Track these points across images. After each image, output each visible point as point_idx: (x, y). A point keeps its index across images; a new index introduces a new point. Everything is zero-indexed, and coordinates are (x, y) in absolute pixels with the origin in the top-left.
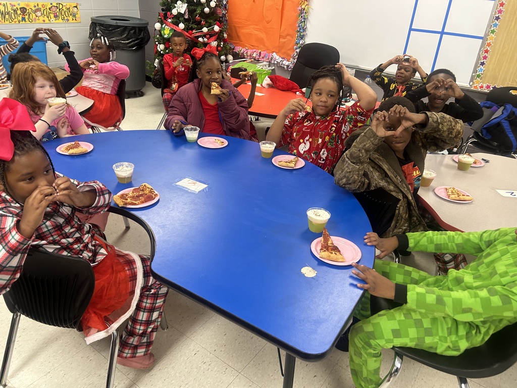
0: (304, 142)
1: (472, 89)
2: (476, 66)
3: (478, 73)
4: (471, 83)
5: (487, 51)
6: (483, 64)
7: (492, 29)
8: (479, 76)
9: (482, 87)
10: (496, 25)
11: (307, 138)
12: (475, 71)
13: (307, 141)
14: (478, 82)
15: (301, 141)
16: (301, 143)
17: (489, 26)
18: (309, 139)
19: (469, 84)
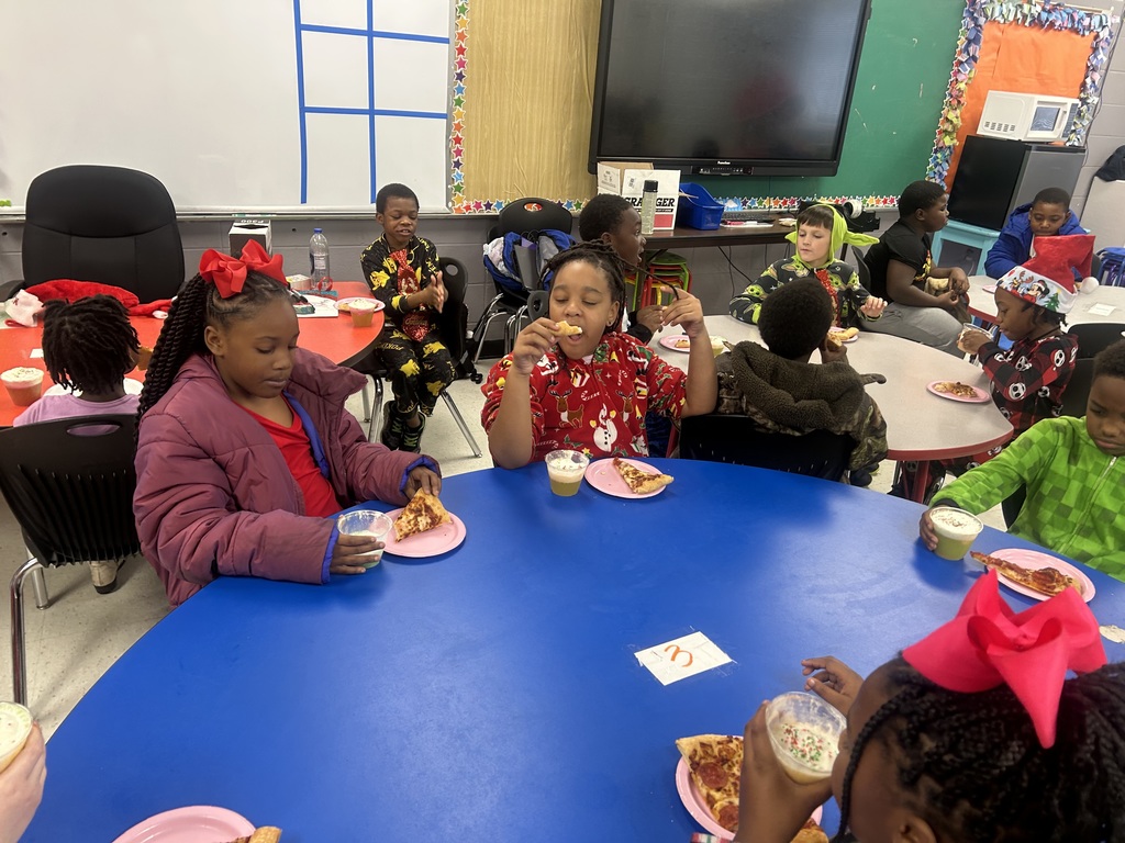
0: (598, 424)
1: (454, 214)
2: (449, 172)
3: (456, 184)
4: (450, 204)
5: (458, 140)
6: (458, 164)
7: (456, 97)
8: (458, 188)
9: (468, 208)
10: (460, 90)
11: (603, 413)
12: (449, 180)
13: (605, 419)
14: (460, 200)
15: (593, 424)
16: (594, 430)
17: (451, 93)
18: (608, 414)
19: (447, 206)
